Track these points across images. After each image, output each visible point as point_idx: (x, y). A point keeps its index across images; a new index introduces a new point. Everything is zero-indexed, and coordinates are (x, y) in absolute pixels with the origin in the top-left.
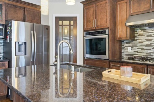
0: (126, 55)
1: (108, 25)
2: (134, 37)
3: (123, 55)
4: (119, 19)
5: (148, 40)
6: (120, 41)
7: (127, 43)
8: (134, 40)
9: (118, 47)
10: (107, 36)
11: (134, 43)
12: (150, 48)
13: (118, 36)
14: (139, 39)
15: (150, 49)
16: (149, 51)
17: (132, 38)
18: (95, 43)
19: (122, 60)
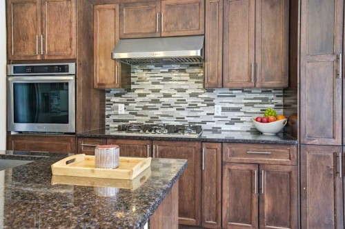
0: (115, 121)
1: (74, 52)
2: (130, 83)
3: (108, 122)
4: (98, 42)
5: (154, 91)
6: (103, 91)
7: (116, 95)
8: (129, 90)
9: (96, 104)
10: (72, 78)
11: (129, 95)
12: (158, 105)
13: (98, 80)
14: (139, 88)
15: (158, 109)
16: (156, 113)
17: (126, 84)
18: (43, 94)
19: (107, 132)
